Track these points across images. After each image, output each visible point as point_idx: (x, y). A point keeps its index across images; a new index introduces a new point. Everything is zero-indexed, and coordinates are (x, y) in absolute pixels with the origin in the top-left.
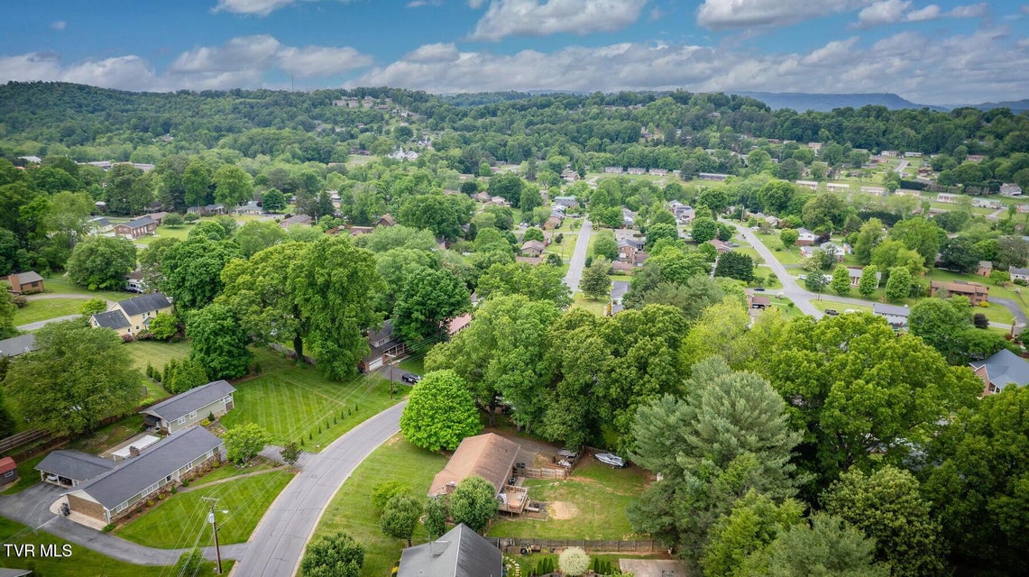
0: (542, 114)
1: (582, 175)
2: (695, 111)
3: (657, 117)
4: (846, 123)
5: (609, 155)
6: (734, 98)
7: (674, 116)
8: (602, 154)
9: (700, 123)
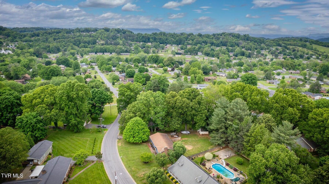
0: (58, 36)
1: (82, 56)
2: (112, 34)
3: (100, 36)
4: (156, 37)
5: (89, 49)
6: (123, 30)
7: (106, 35)
8: (87, 49)
9: (114, 38)
